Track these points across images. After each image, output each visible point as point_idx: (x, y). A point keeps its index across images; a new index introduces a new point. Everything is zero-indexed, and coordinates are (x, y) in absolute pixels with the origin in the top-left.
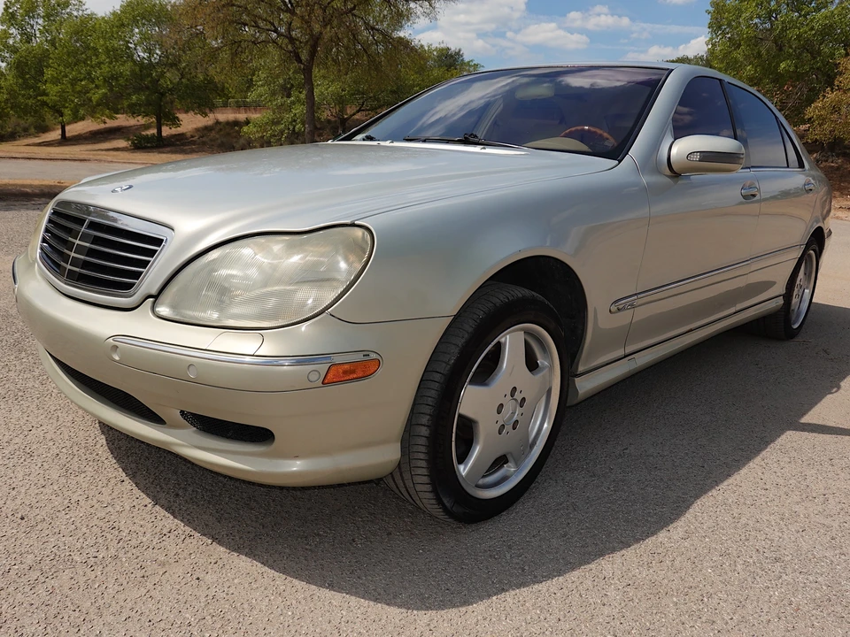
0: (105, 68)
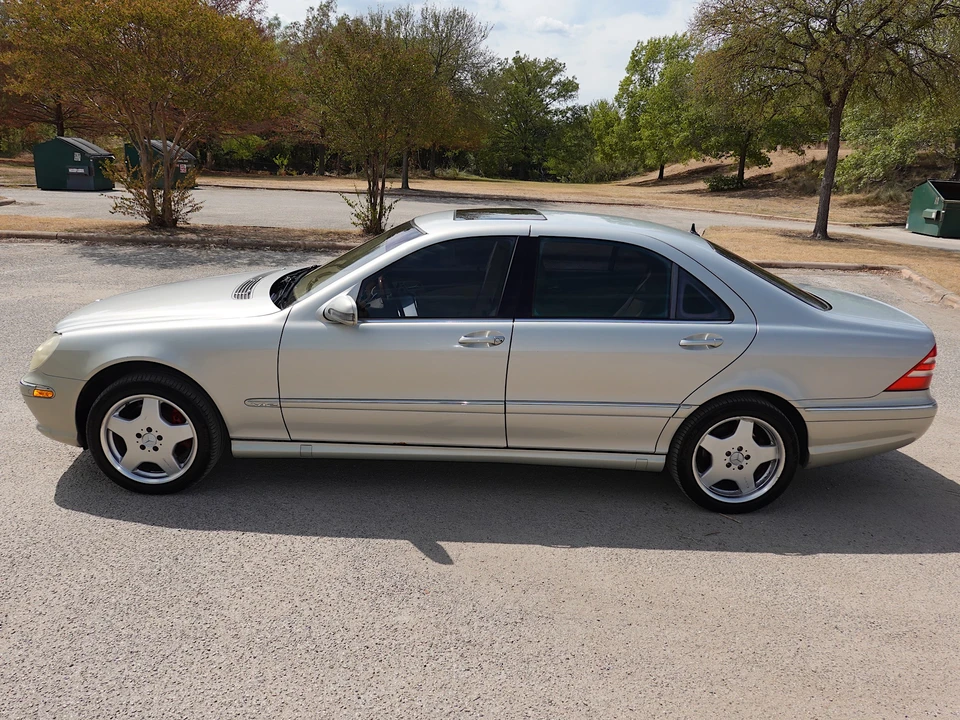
0: (692, 111)
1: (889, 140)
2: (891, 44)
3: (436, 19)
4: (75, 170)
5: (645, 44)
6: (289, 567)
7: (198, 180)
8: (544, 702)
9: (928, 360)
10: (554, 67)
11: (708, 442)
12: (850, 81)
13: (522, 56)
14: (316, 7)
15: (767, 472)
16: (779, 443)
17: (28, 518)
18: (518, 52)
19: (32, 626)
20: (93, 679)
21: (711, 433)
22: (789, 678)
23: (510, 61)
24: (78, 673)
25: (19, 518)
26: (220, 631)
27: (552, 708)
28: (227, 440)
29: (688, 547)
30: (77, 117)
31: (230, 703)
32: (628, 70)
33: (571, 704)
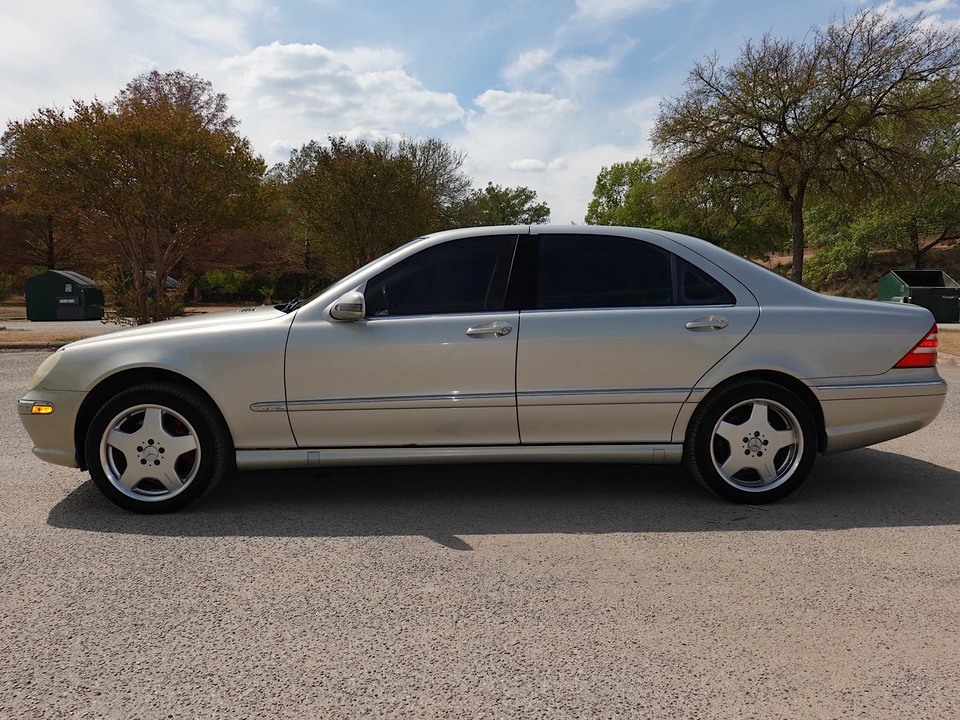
1: (847, 237)
2: (839, 141)
3: (413, 149)
4: (65, 301)
5: (609, 169)
6: (302, 559)
7: (187, 309)
8: (590, 643)
9: (931, 337)
10: (525, 195)
11: (723, 429)
12: (806, 174)
13: (495, 186)
14: (300, 149)
15: (787, 459)
16: (795, 426)
17: (21, 535)
18: (490, 183)
19: (26, 611)
20: (95, 647)
21: (725, 420)
22: (846, 616)
23: (484, 192)
24: (78, 642)
25: (11, 535)
26: (232, 604)
27: (599, 647)
28: (232, 450)
29: (718, 528)
30: (68, 258)
31: (247, 658)
32: (595, 193)
33: (619, 643)
